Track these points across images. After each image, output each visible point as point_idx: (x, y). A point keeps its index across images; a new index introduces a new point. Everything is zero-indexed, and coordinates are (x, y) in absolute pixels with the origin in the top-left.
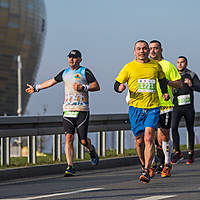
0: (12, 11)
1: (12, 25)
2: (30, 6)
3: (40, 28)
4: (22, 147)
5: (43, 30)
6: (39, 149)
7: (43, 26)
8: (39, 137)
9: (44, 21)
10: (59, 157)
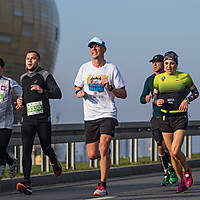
2: (44, 15)
3: (54, 37)
4: (36, 155)
5: (56, 38)
9: (57, 29)
10: (72, 165)
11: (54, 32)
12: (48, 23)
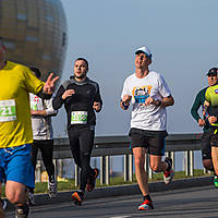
0: (30, 24)
1: (31, 38)
3: (61, 43)
4: (42, 172)
5: (64, 44)
6: (60, 174)
7: (64, 39)
8: (60, 161)
9: (64, 34)
11: (61, 38)
12: (54, 28)
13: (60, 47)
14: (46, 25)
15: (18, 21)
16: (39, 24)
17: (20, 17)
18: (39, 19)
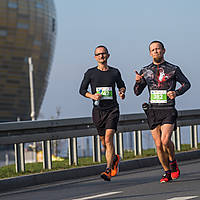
0: (20, 12)
1: (22, 25)
2: (39, 6)
3: (50, 28)
4: (37, 152)
5: (53, 30)
9: (54, 20)
10: (75, 161)
12: (43, 14)
13: (50, 32)
14: (36, 12)
15: (8, 9)
16: (29, 11)
17: (10, 5)
18: (29, 6)
